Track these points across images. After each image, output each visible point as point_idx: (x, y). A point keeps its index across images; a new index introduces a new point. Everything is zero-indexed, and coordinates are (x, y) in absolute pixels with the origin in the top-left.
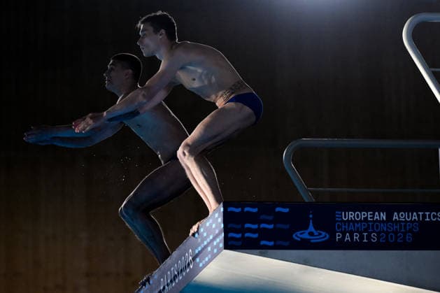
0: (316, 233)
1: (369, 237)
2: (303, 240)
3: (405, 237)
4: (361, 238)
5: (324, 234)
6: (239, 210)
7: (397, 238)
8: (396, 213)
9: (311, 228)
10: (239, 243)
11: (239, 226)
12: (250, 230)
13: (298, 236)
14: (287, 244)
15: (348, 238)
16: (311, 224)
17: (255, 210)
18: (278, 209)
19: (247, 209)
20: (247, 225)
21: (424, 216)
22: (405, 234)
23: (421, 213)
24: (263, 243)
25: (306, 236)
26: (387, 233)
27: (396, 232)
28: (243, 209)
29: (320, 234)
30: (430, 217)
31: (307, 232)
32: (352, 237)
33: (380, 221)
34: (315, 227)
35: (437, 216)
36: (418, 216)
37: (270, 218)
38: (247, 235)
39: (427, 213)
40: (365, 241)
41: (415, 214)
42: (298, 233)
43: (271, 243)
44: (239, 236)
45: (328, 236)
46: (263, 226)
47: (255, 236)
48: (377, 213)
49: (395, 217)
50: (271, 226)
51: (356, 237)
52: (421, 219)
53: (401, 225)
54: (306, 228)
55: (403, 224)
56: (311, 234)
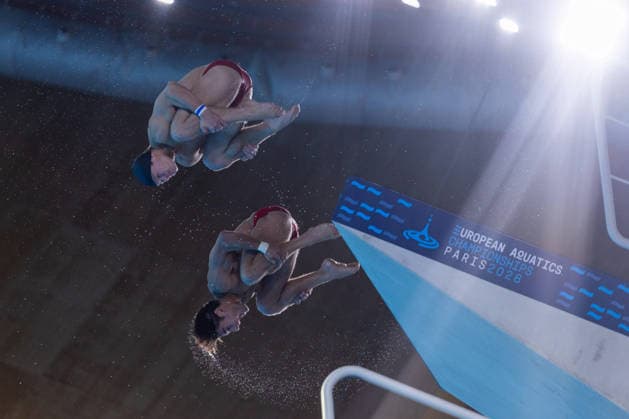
0: (427, 239)
1: (478, 263)
2: (411, 240)
3: (514, 276)
4: (470, 260)
5: (434, 242)
6: (362, 187)
7: (505, 273)
8: (515, 250)
9: (425, 232)
10: (348, 220)
11: (356, 203)
12: (364, 211)
13: (408, 234)
14: (395, 238)
15: (456, 255)
16: (427, 227)
17: (378, 193)
18: (401, 201)
19: (370, 189)
20: (363, 205)
21: (543, 264)
22: (516, 273)
23: (540, 259)
24: (371, 227)
25: (416, 237)
26: (498, 266)
27: (507, 269)
28: (367, 188)
29: (431, 241)
30: (548, 267)
31: (419, 234)
32: (461, 256)
33: (496, 252)
34: (429, 232)
35: (555, 269)
36: (537, 261)
37: (390, 206)
38: (360, 214)
39: (547, 262)
40: (473, 264)
41: (535, 257)
42: (410, 232)
43: (379, 231)
44: (351, 212)
45: (438, 246)
46: (379, 211)
47: (367, 218)
48: (496, 242)
49: (513, 253)
50: (387, 215)
51: (465, 258)
52: (538, 265)
53: (514, 264)
54: (420, 230)
55: (518, 263)
56: (422, 237)
